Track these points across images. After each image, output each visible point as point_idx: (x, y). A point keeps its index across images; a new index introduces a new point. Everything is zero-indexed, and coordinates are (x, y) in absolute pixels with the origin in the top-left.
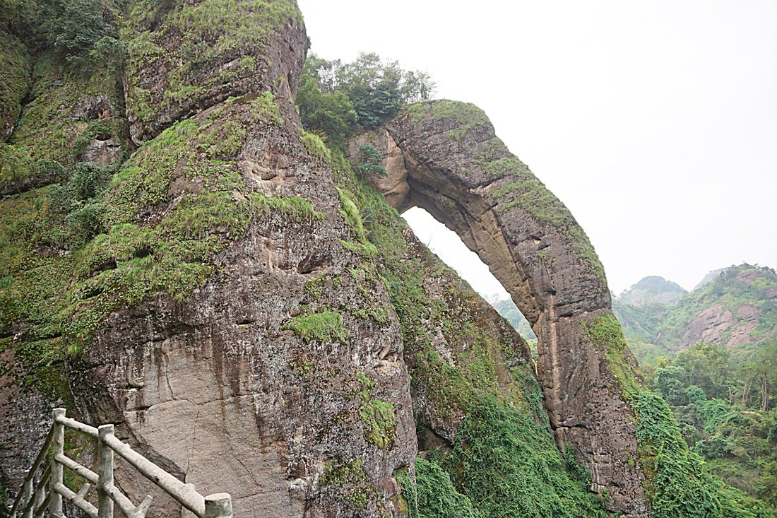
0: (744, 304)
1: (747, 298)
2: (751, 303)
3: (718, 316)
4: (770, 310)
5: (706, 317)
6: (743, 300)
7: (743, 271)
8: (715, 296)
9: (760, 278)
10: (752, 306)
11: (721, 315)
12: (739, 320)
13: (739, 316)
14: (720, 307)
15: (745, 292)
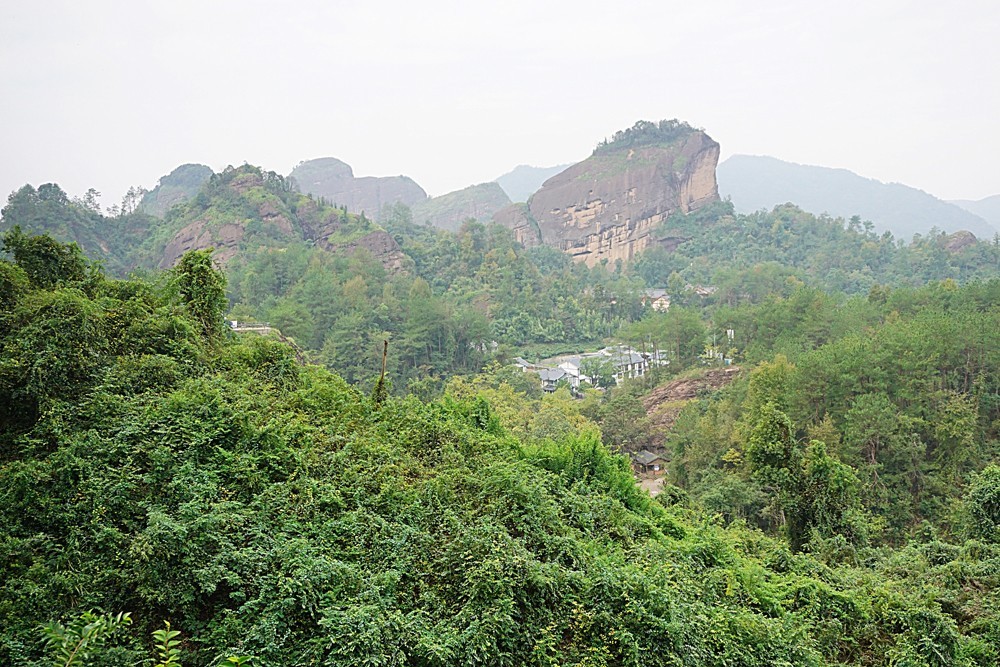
0: (228, 223)
1: (234, 214)
2: (236, 222)
3: (196, 237)
4: (255, 232)
5: (181, 239)
6: (229, 217)
7: (241, 175)
8: (198, 209)
9: (257, 187)
10: (237, 225)
11: (199, 237)
12: (220, 245)
13: (219, 239)
14: (200, 226)
15: (234, 205)
